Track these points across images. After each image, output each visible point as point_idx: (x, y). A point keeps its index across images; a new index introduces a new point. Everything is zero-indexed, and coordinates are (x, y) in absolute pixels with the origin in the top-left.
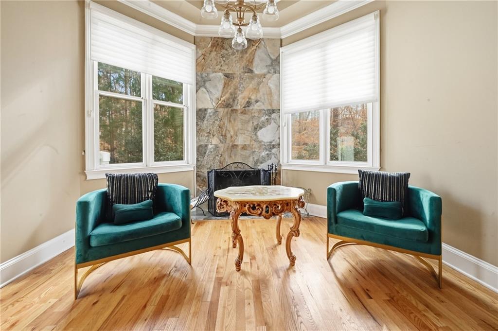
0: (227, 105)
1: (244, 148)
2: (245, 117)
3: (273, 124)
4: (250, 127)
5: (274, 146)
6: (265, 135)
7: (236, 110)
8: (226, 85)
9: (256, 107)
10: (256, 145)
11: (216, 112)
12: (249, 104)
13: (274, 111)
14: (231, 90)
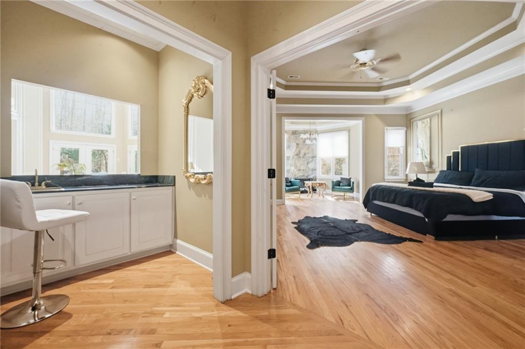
0: (297, 155)
1: (303, 170)
2: (304, 159)
3: (314, 162)
4: (306, 162)
5: (314, 170)
6: (311, 166)
7: (300, 157)
8: (297, 147)
9: (308, 155)
10: (308, 169)
11: (293, 157)
12: (305, 154)
13: (314, 157)
14: (298, 150)
